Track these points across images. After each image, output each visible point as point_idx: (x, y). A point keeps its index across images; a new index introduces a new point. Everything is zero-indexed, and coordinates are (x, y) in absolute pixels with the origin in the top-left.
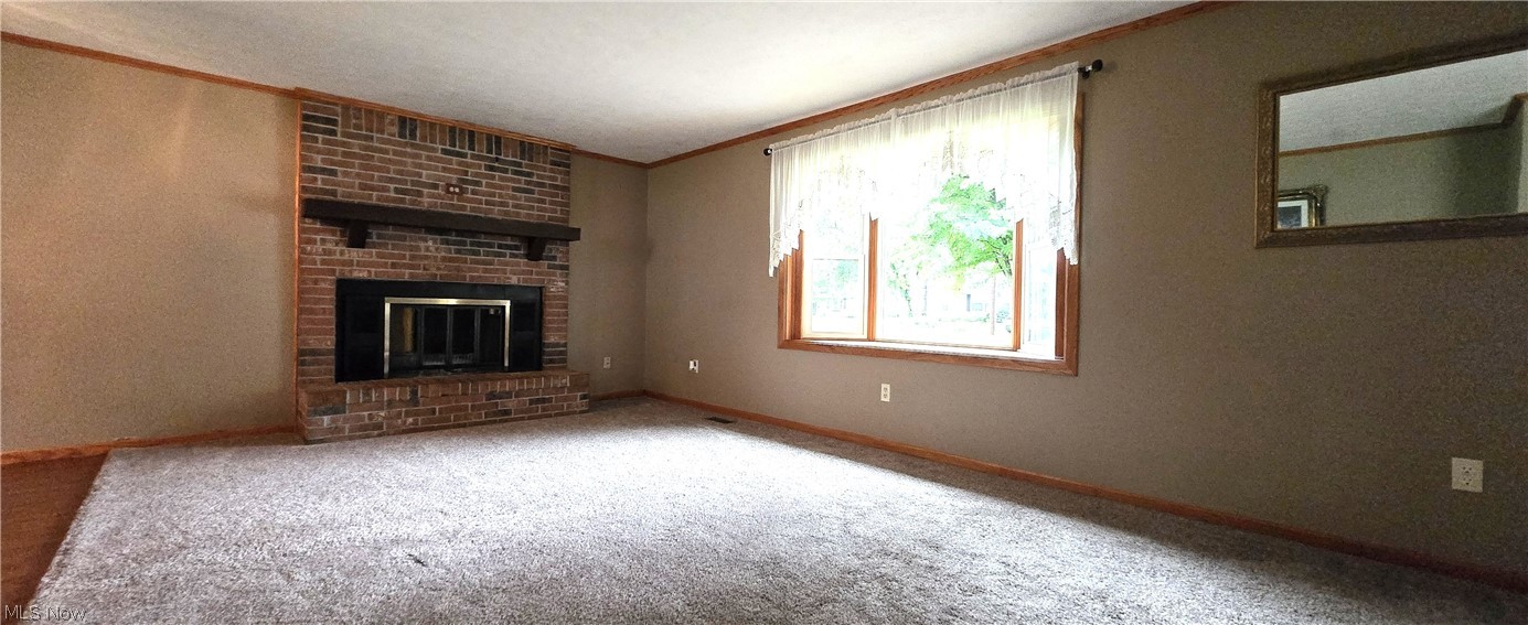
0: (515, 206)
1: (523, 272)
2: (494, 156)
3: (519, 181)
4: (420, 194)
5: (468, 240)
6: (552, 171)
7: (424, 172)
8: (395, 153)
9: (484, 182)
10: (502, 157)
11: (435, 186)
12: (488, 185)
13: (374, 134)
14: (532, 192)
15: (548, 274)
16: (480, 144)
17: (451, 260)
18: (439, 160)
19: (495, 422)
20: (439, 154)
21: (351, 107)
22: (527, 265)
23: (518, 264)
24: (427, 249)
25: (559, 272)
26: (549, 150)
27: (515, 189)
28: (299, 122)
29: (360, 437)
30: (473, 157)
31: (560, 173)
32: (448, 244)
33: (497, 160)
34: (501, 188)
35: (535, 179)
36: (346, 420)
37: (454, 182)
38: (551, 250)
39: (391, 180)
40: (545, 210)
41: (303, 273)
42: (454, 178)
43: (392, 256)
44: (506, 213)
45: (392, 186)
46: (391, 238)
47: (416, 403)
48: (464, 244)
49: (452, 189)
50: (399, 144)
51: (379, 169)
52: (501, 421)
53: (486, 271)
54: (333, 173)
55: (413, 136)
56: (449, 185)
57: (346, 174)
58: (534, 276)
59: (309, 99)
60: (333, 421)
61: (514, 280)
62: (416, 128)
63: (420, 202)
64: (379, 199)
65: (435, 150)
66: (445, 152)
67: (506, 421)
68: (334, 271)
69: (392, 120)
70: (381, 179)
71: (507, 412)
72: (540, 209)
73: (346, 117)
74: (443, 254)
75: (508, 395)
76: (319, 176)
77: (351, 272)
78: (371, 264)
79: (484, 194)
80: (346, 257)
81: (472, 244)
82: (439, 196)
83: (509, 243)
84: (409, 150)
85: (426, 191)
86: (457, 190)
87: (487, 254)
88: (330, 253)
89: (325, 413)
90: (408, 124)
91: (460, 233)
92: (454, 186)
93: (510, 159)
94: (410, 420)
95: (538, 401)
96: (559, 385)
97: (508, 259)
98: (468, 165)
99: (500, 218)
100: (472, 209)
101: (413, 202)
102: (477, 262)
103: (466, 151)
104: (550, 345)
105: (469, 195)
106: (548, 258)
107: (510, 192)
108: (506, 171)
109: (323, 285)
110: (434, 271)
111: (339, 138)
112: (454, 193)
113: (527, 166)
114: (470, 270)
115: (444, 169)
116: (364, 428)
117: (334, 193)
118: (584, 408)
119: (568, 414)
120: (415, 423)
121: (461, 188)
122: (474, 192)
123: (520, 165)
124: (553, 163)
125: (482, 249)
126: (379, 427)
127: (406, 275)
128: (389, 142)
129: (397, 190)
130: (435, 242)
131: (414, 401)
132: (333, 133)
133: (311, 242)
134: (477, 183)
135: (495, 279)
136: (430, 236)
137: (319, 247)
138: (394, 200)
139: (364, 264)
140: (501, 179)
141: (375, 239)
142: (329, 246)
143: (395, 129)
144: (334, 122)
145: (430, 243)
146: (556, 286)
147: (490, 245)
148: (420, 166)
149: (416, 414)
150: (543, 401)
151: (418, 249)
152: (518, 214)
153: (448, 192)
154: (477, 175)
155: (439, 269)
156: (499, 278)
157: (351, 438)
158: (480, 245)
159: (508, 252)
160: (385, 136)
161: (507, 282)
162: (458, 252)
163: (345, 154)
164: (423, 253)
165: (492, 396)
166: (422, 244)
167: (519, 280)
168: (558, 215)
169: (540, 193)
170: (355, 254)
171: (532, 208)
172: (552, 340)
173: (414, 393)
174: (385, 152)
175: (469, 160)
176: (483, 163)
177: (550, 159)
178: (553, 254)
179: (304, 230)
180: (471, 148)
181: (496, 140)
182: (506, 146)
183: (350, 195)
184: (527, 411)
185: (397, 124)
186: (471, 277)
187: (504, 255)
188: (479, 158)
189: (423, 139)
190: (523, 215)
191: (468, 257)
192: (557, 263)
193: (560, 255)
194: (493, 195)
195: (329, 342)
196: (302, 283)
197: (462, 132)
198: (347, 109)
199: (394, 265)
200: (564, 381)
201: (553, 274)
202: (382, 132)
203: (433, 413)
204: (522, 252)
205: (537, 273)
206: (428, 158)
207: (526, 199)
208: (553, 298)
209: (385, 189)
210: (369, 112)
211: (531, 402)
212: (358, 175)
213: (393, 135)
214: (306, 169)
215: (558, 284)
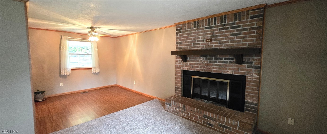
0: (231, 42)
1: (234, 69)
2: (223, 24)
3: (234, 31)
4: (199, 44)
5: (213, 57)
6: (251, 21)
7: (201, 37)
8: (194, 33)
9: (219, 35)
10: (227, 23)
11: (203, 41)
12: (221, 36)
13: (189, 29)
14: (240, 34)
15: (247, 70)
16: (218, 19)
17: (207, 65)
18: (204, 32)
19: (206, 126)
20: (205, 30)
22: (237, 66)
23: (232, 66)
24: (201, 61)
25: (253, 69)
26: (250, 12)
27: (232, 35)
28: (175, 32)
30: (216, 27)
31: (256, 21)
32: (207, 59)
33: (224, 25)
34: (226, 35)
35: (242, 28)
36: (171, 108)
37: (209, 38)
38: (249, 59)
39: (192, 42)
40: (247, 41)
41: (177, 69)
42: (209, 36)
43: (192, 64)
44: (227, 45)
46: (192, 58)
47: (185, 110)
48: (212, 59)
49: (208, 41)
50: (194, 30)
51: (190, 39)
52: (208, 127)
53: (219, 68)
54: (181, 43)
55: (198, 26)
56: (207, 39)
57: (183, 42)
58: (240, 71)
59: (177, 25)
60: (169, 107)
61: (230, 72)
62: (198, 23)
63: (199, 47)
64: (190, 48)
65: (203, 29)
66: (207, 28)
67: (210, 128)
68: (181, 68)
69: (193, 23)
70: (190, 42)
71: (211, 125)
72: (243, 41)
73: (183, 27)
74: (205, 63)
75: (211, 119)
76: (179, 44)
77: (184, 68)
78: (188, 66)
79: (219, 40)
80: (183, 65)
81: (215, 59)
82: (204, 44)
83: (229, 57)
84: (197, 31)
85: (201, 43)
86: (210, 40)
87: (220, 62)
88: (181, 64)
89: (168, 105)
90: (196, 23)
91: (211, 55)
92: (209, 39)
93: (230, 22)
94: (183, 114)
96: (234, 124)
97: (228, 64)
98: (214, 30)
99: (225, 48)
100: (215, 46)
101: (198, 47)
102: (216, 65)
103: (214, 25)
104: (247, 102)
105: (214, 41)
106: (248, 63)
107: (230, 37)
108: (228, 28)
109: (179, 72)
110: (202, 68)
112: (209, 42)
113: (238, 23)
114: (214, 68)
115: (206, 34)
116: (174, 112)
117: (181, 48)
120: (184, 115)
121: (211, 39)
122: (215, 40)
123: (234, 24)
124: (252, 17)
125: (218, 61)
126: (177, 112)
127: (195, 69)
129: (194, 44)
131: (184, 108)
132: (181, 32)
134: (217, 36)
135: (223, 72)
136: (202, 57)
137: (178, 62)
138: (194, 47)
140: (226, 32)
141: (189, 59)
142: (180, 62)
143: (193, 26)
145: (202, 59)
146: (252, 76)
147: (221, 59)
148: (199, 35)
149: (185, 113)
151: (198, 61)
152: (233, 45)
153: (207, 42)
154: (216, 33)
155: (204, 68)
156: (224, 71)
157: (172, 113)
158: (217, 59)
159: (228, 61)
160: (191, 29)
161: (227, 73)
162: (210, 62)
163: (183, 37)
164: (200, 63)
165: (205, 116)
166: (200, 60)
167: (232, 72)
168: (255, 42)
169: (244, 34)
170: (185, 64)
171: (240, 41)
172: (249, 100)
173: (184, 106)
174: (191, 33)
175: (214, 28)
176: (219, 28)
177: (250, 16)
178: (251, 61)
179: (176, 58)
180: (215, 24)
181: (224, 17)
182: (228, 18)
183: (184, 48)
184: (219, 128)
185: (194, 24)
186: (214, 71)
187: (226, 62)
188: (218, 26)
189: (200, 26)
190: (235, 45)
191: (213, 64)
192: (253, 65)
193: (255, 61)
194: (222, 39)
195: (180, 86)
196: (176, 71)
197: (212, 19)
198: (183, 24)
199: (193, 67)
200: (236, 123)
201: (251, 71)
202: (190, 28)
203: (189, 115)
204: (234, 61)
205: (242, 70)
206: (202, 32)
207: (237, 38)
208: (251, 81)
209: (191, 45)
210: (188, 23)
211: (220, 125)
212: (185, 42)
213: (193, 28)
214: (177, 43)
215: (254, 75)
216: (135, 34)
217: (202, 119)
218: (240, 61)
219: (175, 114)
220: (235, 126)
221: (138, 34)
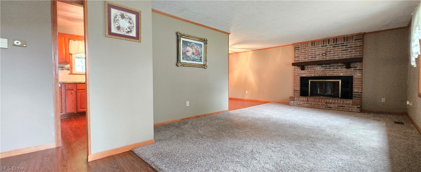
0: (341, 55)
1: (345, 72)
2: (335, 43)
3: (343, 48)
5: (328, 66)
6: (355, 42)
8: (311, 50)
9: (332, 51)
10: (338, 43)
11: (320, 55)
12: (333, 51)
13: (306, 47)
14: (348, 50)
15: (353, 72)
16: (331, 41)
17: (323, 71)
18: (321, 49)
21: (302, 43)
22: (346, 70)
23: (343, 70)
24: (317, 69)
25: (358, 71)
26: (354, 36)
27: (342, 50)
28: (294, 49)
29: (298, 106)
31: (359, 42)
32: (323, 67)
33: (336, 44)
34: (337, 51)
35: (349, 46)
36: (295, 103)
37: (324, 53)
38: (355, 65)
39: (310, 56)
40: (353, 54)
41: (295, 76)
42: (324, 52)
43: (310, 71)
44: (339, 57)
45: (310, 57)
46: (310, 67)
48: (327, 67)
49: (323, 55)
50: (311, 48)
51: (307, 54)
52: (329, 109)
53: (333, 73)
54: (299, 57)
55: (314, 45)
56: (323, 54)
57: (301, 57)
58: (348, 73)
59: (295, 44)
60: (293, 102)
61: (341, 75)
63: (316, 59)
64: (307, 60)
65: (319, 47)
66: (322, 46)
67: (330, 109)
68: (299, 75)
70: (308, 56)
71: (331, 107)
72: (350, 54)
73: (301, 46)
74: (321, 70)
75: (331, 103)
76: (297, 58)
77: (302, 75)
78: (306, 73)
79: (332, 54)
80: (301, 73)
81: (329, 66)
82: (320, 57)
83: (340, 65)
84: (313, 48)
85: (317, 56)
86: (325, 54)
87: (333, 68)
88: (299, 72)
89: (292, 101)
90: (313, 43)
91: (326, 64)
92: (324, 54)
93: (340, 43)
94: (307, 105)
95: (340, 106)
97: (339, 69)
98: (328, 48)
99: (337, 59)
100: (329, 58)
101: (314, 59)
102: (331, 71)
103: (327, 44)
105: (328, 55)
106: (354, 67)
107: (340, 52)
108: (339, 46)
109: (297, 78)
110: (319, 74)
111: (300, 50)
112: (324, 55)
113: (346, 43)
114: (328, 73)
115: (322, 50)
116: (298, 105)
117: (299, 61)
118: (358, 111)
119: (350, 111)
121: (326, 54)
122: (329, 54)
123: (343, 44)
124: (355, 40)
125: (331, 67)
126: (301, 105)
127: (313, 75)
128: (309, 48)
129: (311, 58)
130: (319, 67)
131: (308, 101)
132: (299, 49)
133: (295, 70)
134: (330, 51)
137: (297, 71)
138: (311, 60)
139: (305, 73)
140: (337, 49)
141: (306, 68)
143: (311, 45)
144: (299, 47)
145: (318, 68)
146: (357, 75)
147: (334, 66)
148: (316, 51)
149: (308, 104)
150: (343, 106)
151: (315, 69)
152: (343, 57)
153: (322, 55)
154: (330, 49)
156: (337, 74)
157: (296, 106)
158: (331, 66)
159: (340, 67)
161: (339, 75)
162: (325, 69)
163: (301, 53)
164: (317, 70)
165: (326, 103)
166: (316, 68)
167: (343, 74)
168: (358, 54)
169: (350, 49)
170: (303, 72)
171: (348, 54)
172: (355, 91)
173: (308, 99)
174: (308, 50)
175: (328, 46)
176: (332, 46)
177: (354, 39)
178: (356, 66)
179: (294, 68)
180: (329, 43)
181: (336, 39)
182: (339, 40)
183: (302, 60)
184: (337, 108)
185: (311, 44)
186: (329, 74)
187: (338, 68)
188: (331, 45)
189: (317, 45)
190: (344, 57)
191: (328, 70)
192: (358, 68)
193: (359, 66)
194: (335, 53)
195: (298, 88)
196: (294, 78)
197: (326, 40)
198: (301, 44)
199: (310, 73)
200: (349, 102)
201: (356, 72)
202: (308, 46)
203: (312, 104)
204: (344, 67)
205: (350, 72)
206: (318, 49)
207: (346, 52)
208: (357, 79)
209: (308, 58)
210: (306, 43)
211: (338, 106)
212: (303, 56)
213: (310, 46)
214: (295, 57)
215: (358, 74)
216: (248, 51)
217: (324, 105)
218: (348, 67)
219: (299, 106)
220: (349, 104)
221: (252, 52)
